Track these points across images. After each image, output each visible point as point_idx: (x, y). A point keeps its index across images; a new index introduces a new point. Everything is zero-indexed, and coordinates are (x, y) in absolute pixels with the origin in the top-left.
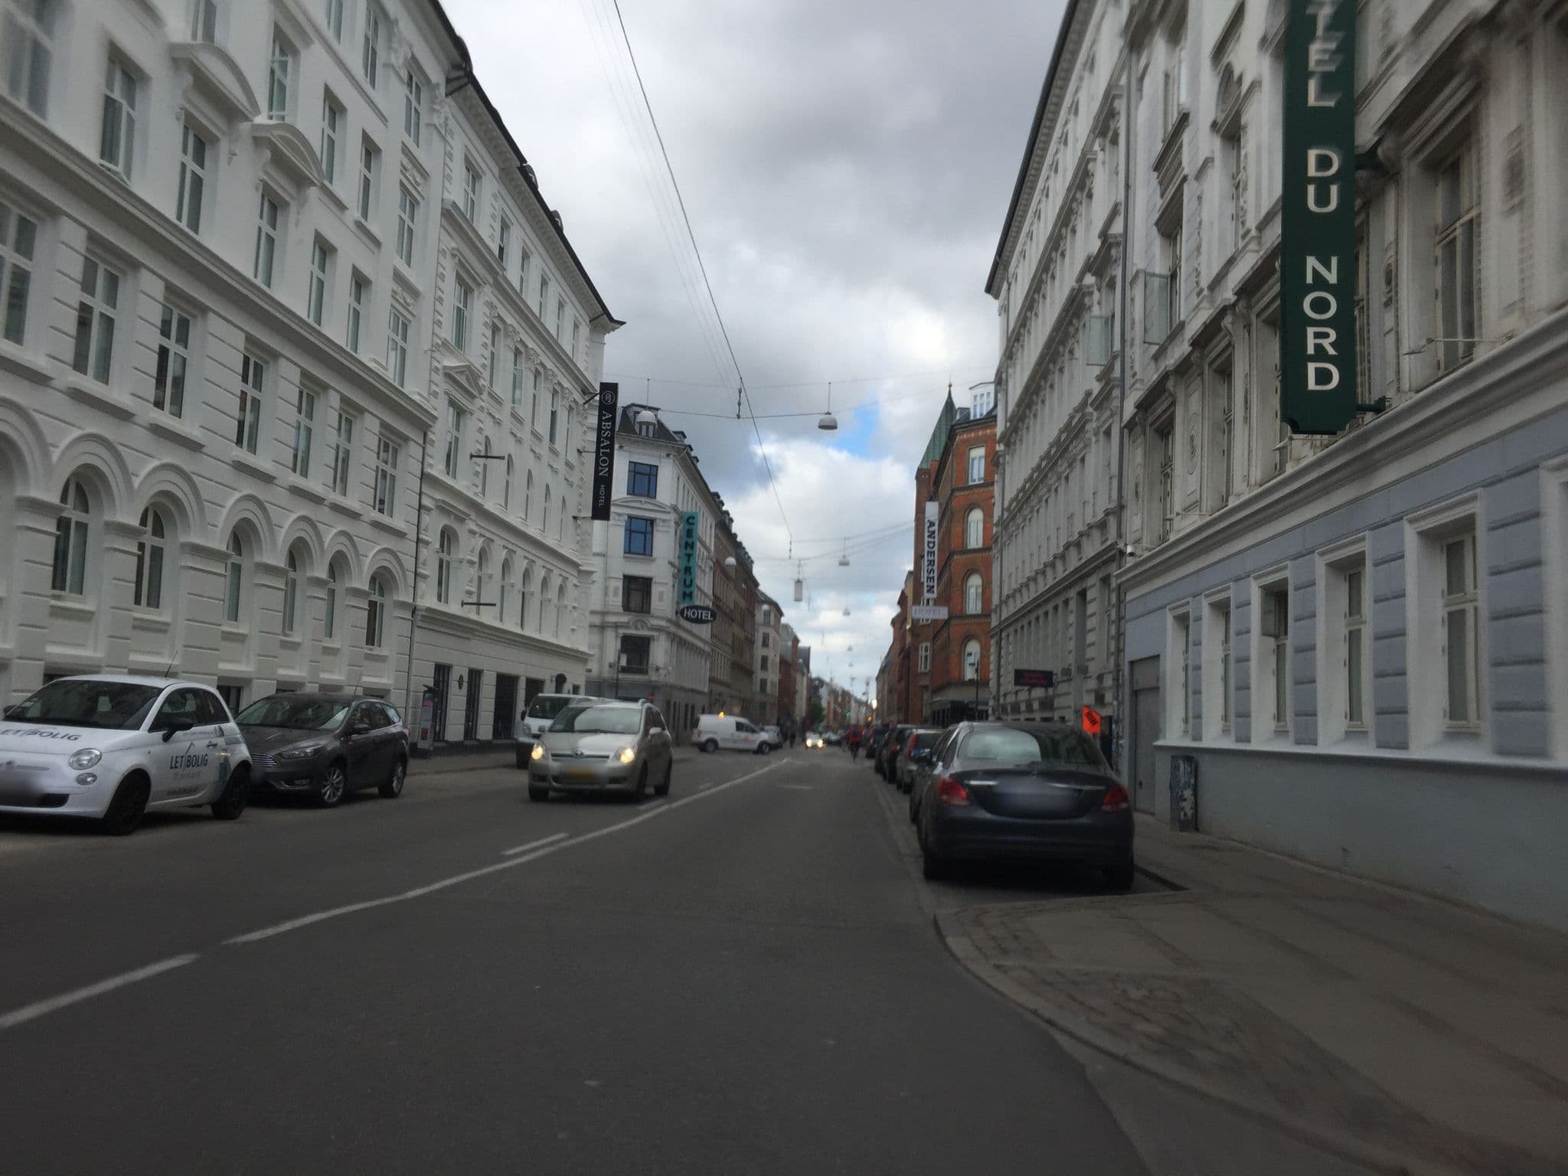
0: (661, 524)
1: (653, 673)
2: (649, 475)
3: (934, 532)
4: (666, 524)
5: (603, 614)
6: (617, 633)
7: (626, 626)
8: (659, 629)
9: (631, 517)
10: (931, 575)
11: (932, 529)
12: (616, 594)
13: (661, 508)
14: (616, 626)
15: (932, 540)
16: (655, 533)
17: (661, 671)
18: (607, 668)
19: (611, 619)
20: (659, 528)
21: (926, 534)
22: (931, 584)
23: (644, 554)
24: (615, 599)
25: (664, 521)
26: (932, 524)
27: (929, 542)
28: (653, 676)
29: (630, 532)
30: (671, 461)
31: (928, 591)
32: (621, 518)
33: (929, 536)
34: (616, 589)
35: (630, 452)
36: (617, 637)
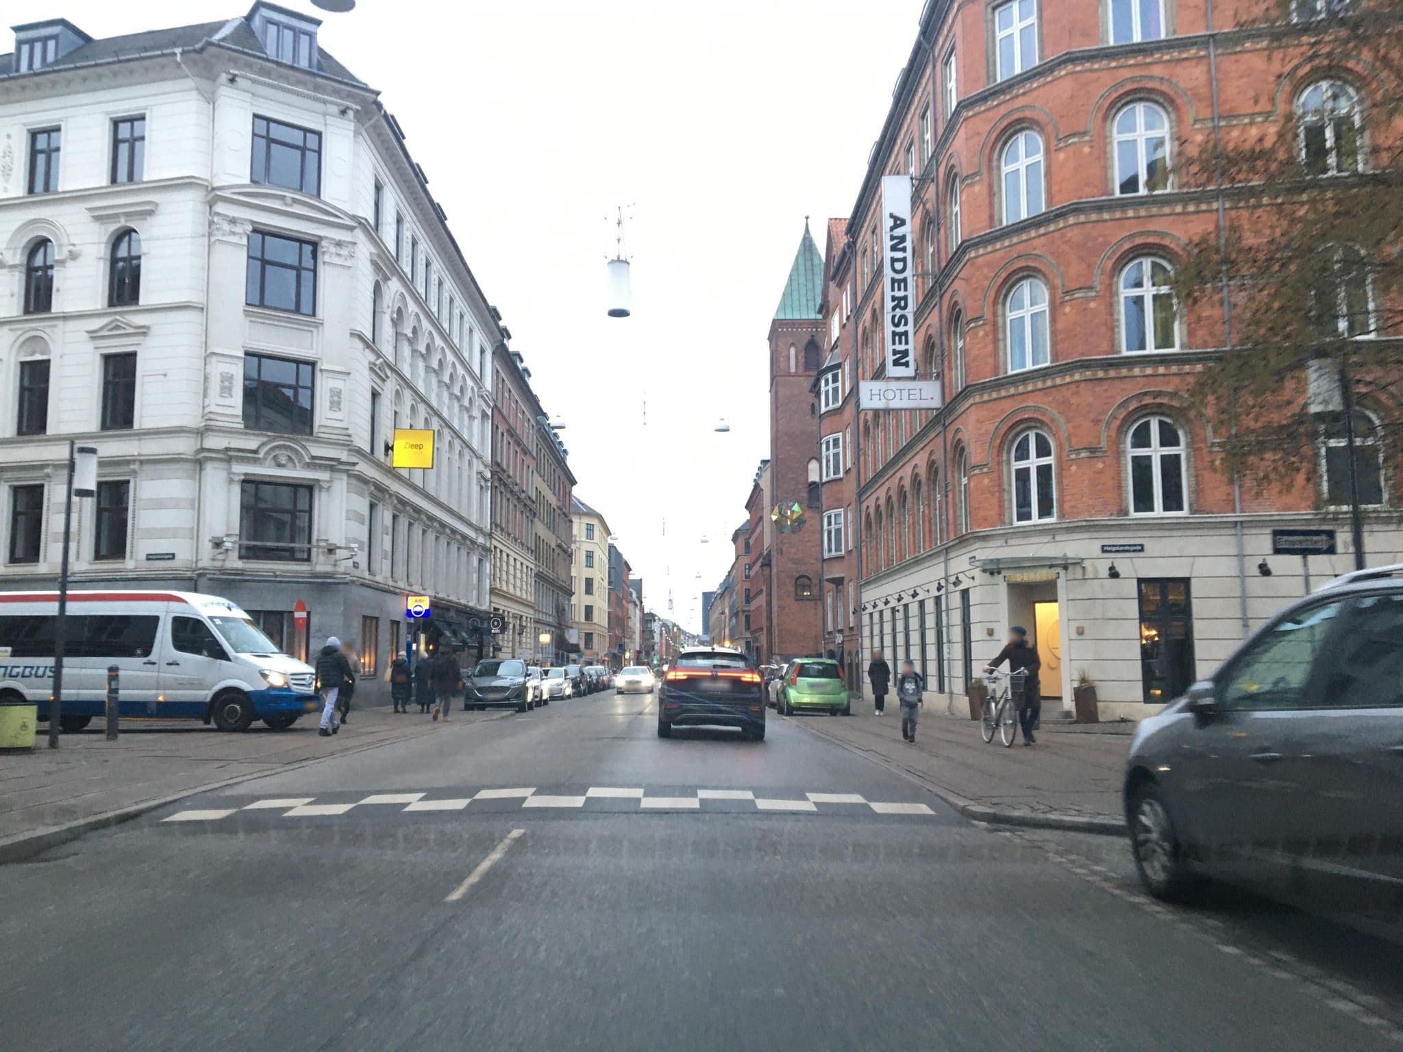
0: (333, 249)
1: (322, 558)
2: (303, 149)
3: (903, 239)
4: (344, 252)
5: (201, 433)
6: (230, 473)
7: (251, 456)
8: (333, 466)
9: (261, 232)
10: (901, 329)
11: (899, 232)
12: (226, 390)
13: (332, 218)
14: (229, 456)
15: (899, 255)
16: (321, 270)
17: (341, 554)
18: (207, 547)
19: (215, 442)
20: (326, 258)
21: (888, 243)
22: (902, 347)
23: (297, 310)
24: (227, 402)
25: (339, 244)
26: (898, 222)
27: (893, 260)
28: (321, 564)
29: (261, 264)
30: (352, 126)
31: (896, 363)
32: (238, 229)
33: (894, 248)
34: (227, 379)
35: (253, 94)
36: (231, 481)
